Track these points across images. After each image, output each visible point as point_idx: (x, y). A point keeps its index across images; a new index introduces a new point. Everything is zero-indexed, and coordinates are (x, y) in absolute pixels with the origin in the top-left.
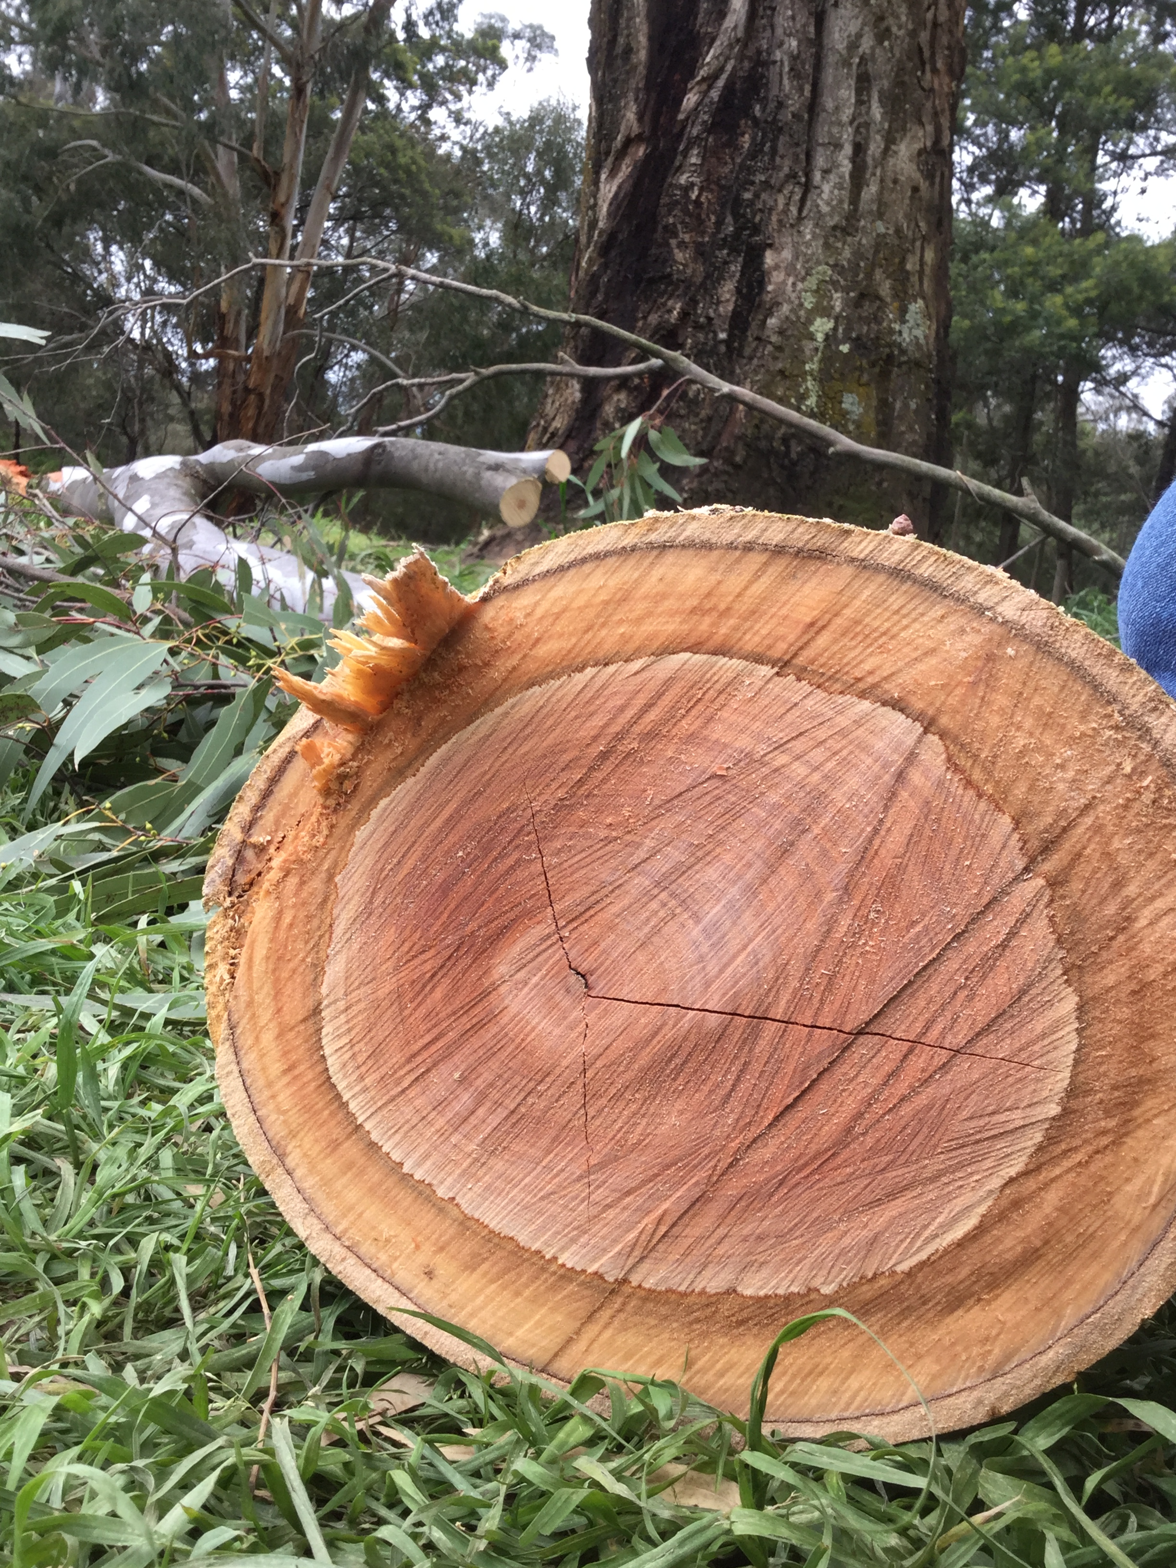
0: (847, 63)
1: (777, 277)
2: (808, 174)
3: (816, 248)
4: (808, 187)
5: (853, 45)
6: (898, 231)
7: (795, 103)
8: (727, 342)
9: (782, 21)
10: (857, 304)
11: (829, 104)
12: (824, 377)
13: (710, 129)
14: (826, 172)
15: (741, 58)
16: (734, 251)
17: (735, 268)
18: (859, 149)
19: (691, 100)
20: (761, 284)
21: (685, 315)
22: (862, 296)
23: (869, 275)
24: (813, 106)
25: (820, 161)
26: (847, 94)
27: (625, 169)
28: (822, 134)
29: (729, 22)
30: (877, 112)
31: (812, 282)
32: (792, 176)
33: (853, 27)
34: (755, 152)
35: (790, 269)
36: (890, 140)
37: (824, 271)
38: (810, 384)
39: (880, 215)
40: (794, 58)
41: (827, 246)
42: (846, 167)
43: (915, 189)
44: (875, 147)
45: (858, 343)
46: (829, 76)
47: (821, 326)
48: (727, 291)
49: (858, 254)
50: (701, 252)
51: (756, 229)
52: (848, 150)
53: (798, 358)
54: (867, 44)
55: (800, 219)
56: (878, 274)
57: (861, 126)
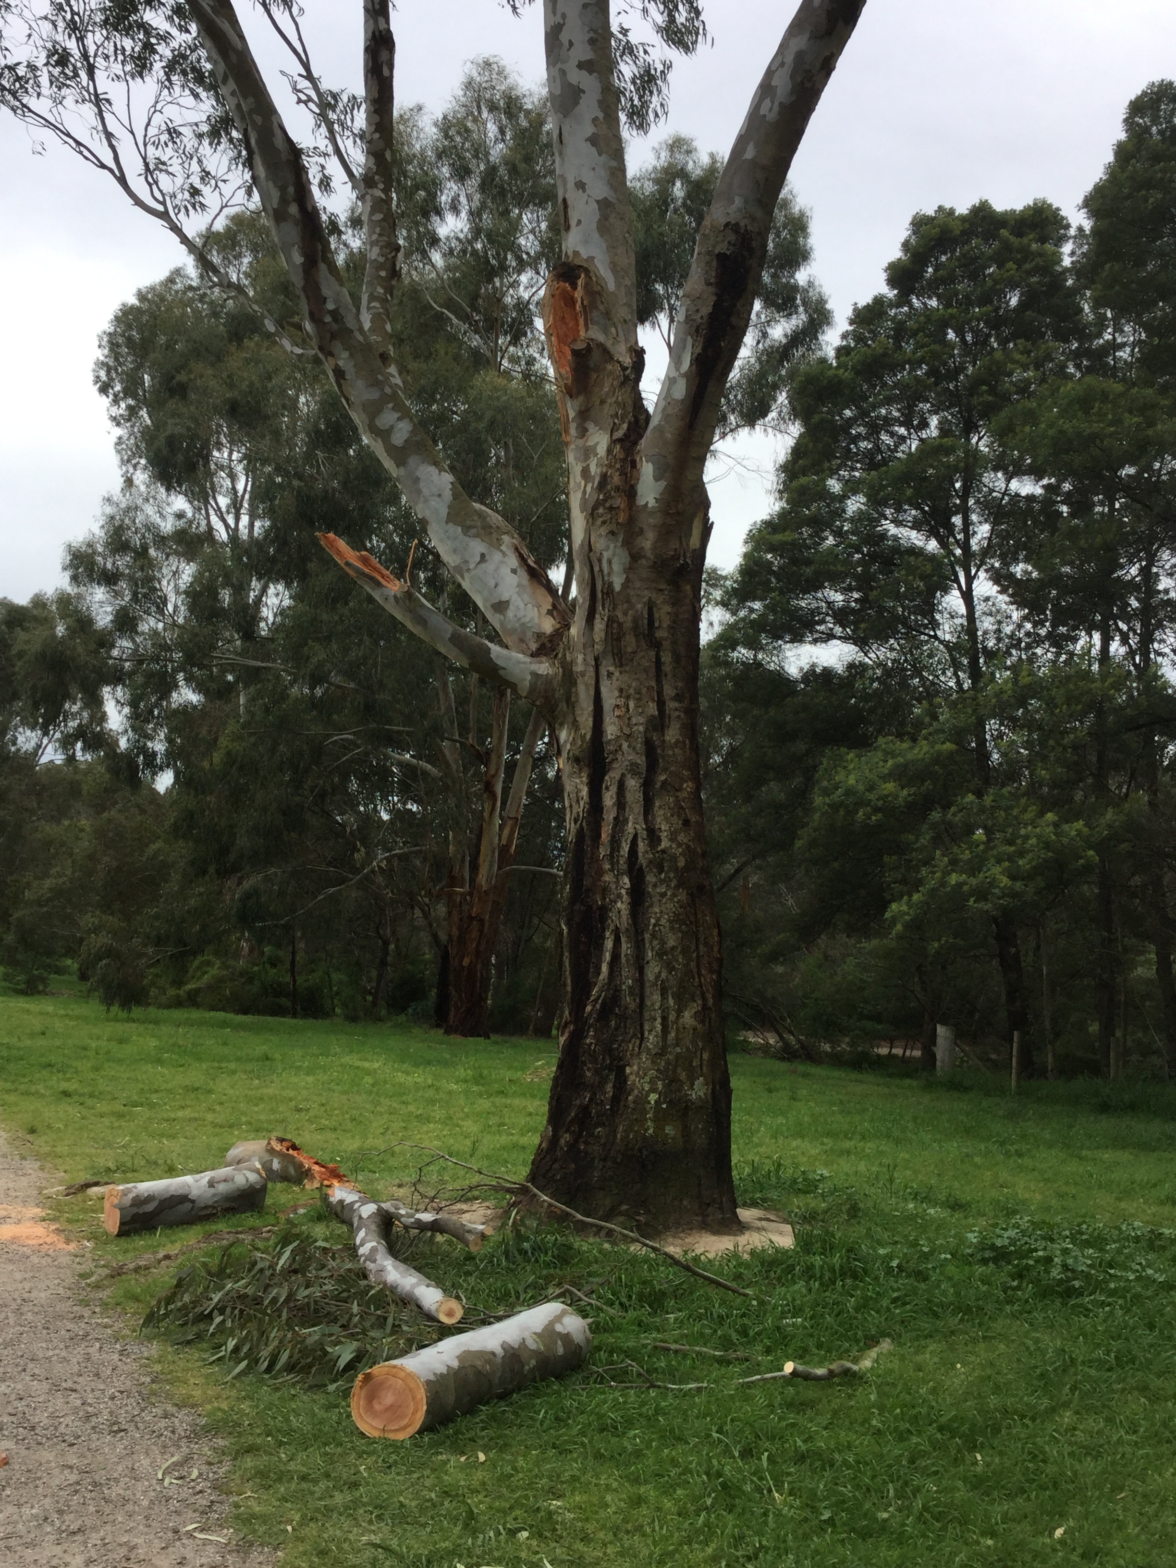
0: (656, 984)
1: (632, 1077)
2: (642, 1034)
3: (648, 1063)
4: (642, 1039)
5: (658, 976)
6: (688, 1049)
7: (632, 1006)
8: (611, 1109)
9: (624, 973)
10: (670, 1084)
11: (649, 1003)
12: (655, 1120)
13: (597, 1020)
14: (650, 1031)
15: (608, 989)
16: (610, 1070)
17: (612, 1077)
18: (664, 1019)
19: (589, 1008)
20: (625, 1082)
21: (591, 1099)
22: (672, 1081)
23: (674, 1071)
24: (642, 1005)
25: (647, 1027)
26: (657, 997)
27: (566, 1035)
28: (647, 1015)
29: (601, 977)
30: (671, 1002)
31: (647, 1079)
32: (635, 1035)
33: (657, 970)
34: (617, 1028)
35: (637, 1074)
36: (679, 1012)
37: (652, 1073)
38: (649, 1123)
39: (677, 1045)
40: (630, 987)
41: (653, 1062)
42: (659, 1027)
43: (695, 1029)
44: (672, 1017)
45: (670, 1103)
46: (647, 991)
47: (653, 1097)
48: (609, 1088)
49: (668, 1063)
50: (597, 1072)
51: (621, 1059)
52: (659, 1020)
53: (644, 1112)
54: (664, 975)
55: (639, 1053)
56: (679, 1070)
57: (665, 1010)
